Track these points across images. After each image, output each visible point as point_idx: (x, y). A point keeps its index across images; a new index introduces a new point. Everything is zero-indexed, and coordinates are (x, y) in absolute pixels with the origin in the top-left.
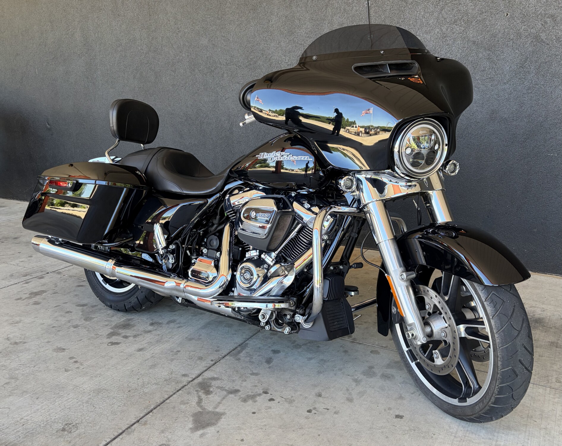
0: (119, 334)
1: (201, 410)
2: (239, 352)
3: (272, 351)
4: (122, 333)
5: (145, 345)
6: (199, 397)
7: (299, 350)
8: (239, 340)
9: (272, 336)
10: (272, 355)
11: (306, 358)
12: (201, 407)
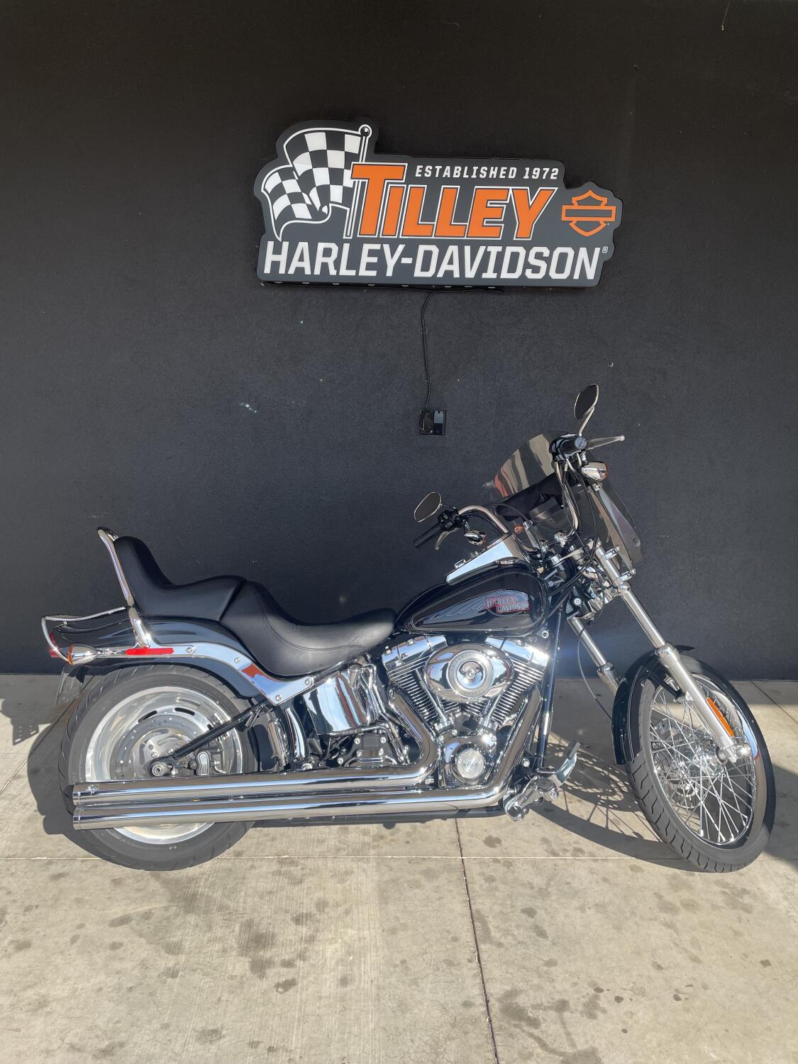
0: (269, 963)
1: (561, 1058)
2: (487, 931)
3: (524, 911)
4: (271, 957)
5: (340, 968)
6: (531, 1035)
7: (554, 898)
8: (460, 908)
9: (494, 884)
10: (531, 920)
11: (576, 909)
12: (553, 1051)
